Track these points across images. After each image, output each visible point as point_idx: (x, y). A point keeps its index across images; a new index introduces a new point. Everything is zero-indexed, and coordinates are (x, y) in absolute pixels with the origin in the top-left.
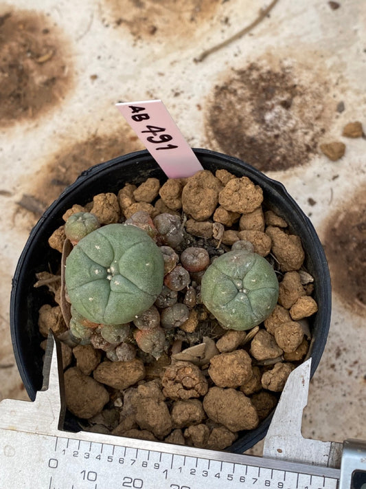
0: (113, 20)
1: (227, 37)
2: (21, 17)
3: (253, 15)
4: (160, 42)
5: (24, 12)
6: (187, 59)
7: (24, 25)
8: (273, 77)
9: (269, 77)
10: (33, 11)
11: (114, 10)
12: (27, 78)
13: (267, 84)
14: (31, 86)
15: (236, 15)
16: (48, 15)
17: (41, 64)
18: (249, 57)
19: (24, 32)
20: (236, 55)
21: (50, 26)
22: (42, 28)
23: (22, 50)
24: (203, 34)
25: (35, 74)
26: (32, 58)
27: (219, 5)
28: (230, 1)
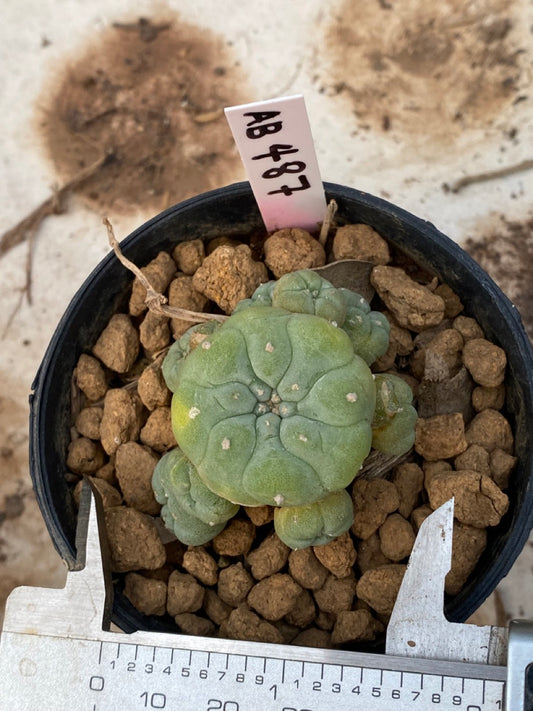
0: (331, 81)
1: (507, 162)
2: (186, 36)
4: (397, 140)
5: (194, 28)
6: (434, 180)
7: (188, 51)
10: (207, 31)
11: (337, 64)
12: (173, 141)
14: (175, 157)
15: (531, 128)
16: (230, 44)
17: (200, 125)
19: (184, 62)
20: (514, 196)
21: (229, 63)
22: (216, 64)
23: (175, 92)
24: (470, 146)
25: (186, 138)
26: (187, 111)
27: (508, 105)
28: (528, 102)
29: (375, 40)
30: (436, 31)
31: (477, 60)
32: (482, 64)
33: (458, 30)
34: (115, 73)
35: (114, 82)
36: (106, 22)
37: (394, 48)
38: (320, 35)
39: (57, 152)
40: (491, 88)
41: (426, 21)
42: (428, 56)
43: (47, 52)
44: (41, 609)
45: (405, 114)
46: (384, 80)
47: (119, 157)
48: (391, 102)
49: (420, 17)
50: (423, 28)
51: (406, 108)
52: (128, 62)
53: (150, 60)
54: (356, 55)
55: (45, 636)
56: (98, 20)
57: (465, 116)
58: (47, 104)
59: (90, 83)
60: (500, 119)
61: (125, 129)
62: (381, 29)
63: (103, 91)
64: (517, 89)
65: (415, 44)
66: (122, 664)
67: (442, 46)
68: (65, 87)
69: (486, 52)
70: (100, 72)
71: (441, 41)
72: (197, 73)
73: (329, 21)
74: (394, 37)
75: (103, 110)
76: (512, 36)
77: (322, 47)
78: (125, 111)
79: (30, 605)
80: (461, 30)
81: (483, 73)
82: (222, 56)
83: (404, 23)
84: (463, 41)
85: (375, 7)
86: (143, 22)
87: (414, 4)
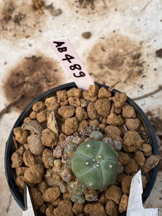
0: (88, 72)
1: (140, 95)
2: (46, 60)
3: (156, 88)
5: (48, 58)
7: (46, 65)
8: (158, 121)
9: (156, 121)
10: (52, 59)
11: (89, 67)
12: (42, 90)
13: (155, 124)
15: (147, 85)
16: (59, 62)
17: (50, 86)
18: (149, 107)
19: (45, 68)
20: (142, 105)
21: (58, 68)
22: (54, 68)
23: (42, 76)
24: (129, 90)
25: (45, 90)
26: (46, 82)
27: (140, 78)
28: (146, 77)
29: (101, 60)
30: (118, 57)
31: (131, 65)
32: (132, 66)
33: (125, 57)
34: (25, 71)
35: (25, 74)
36: (23, 57)
37: (106, 62)
38: (85, 59)
39: (8, 95)
40: (135, 73)
41: (115, 54)
42: (116, 64)
43: (6, 66)
45: (109, 81)
46: (103, 72)
47: (26, 96)
48: (105, 78)
49: (114, 53)
50: (115, 56)
51: (110, 80)
52: (29, 68)
53: (36, 68)
54: (95, 65)
56: (21, 56)
57: (127, 81)
58: (5, 81)
59: (18, 75)
60: (138, 82)
61: (28, 87)
62: (102, 57)
63: (22, 77)
64: (143, 73)
65: (112, 61)
67: (120, 61)
68: (11, 76)
69: (133, 63)
70: (21, 71)
71: (120, 60)
72: (49, 71)
73: (87, 55)
74: (106, 59)
75: (21, 82)
76: (141, 58)
77: (85, 63)
78: (28, 82)
80: (126, 57)
81: (133, 69)
82: (56, 66)
83: (109, 55)
84: (127, 60)
85: (101, 51)
86: (34, 57)
87: (112, 49)
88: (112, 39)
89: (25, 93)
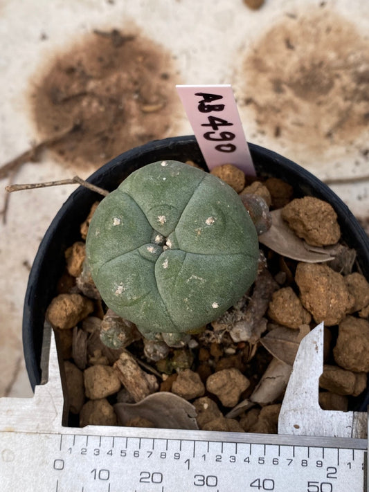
29: (278, 70)
30: (323, 71)
31: (349, 95)
32: (352, 99)
33: (338, 72)
34: (90, 66)
35: (89, 72)
36: (89, 29)
37: (291, 78)
38: (240, 61)
40: (356, 118)
41: (317, 62)
42: (314, 88)
43: (43, 44)
44: (17, 413)
45: (291, 127)
46: (281, 100)
47: (84, 127)
48: (283, 117)
49: (313, 59)
50: (314, 67)
51: (293, 123)
52: (101, 59)
53: (117, 61)
54: (264, 79)
55: (20, 432)
56: (84, 27)
57: (334, 135)
58: (38, 82)
59: (71, 71)
60: (359, 141)
61: (91, 108)
62: (284, 63)
63: (79, 78)
65: (307, 77)
66: (77, 449)
67: (326, 82)
68: (53, 71)
69: (356, 91)
70: (79, 64)
71: (325, 78)
72: (149, 75)
73: (248, 52)
74: (293, 70)
75: (77, 92)
77: (240, 69)
78: (93, 94)
79: (8, 411)
80: (341, 72)
81: (352, 105)
82: (168, 66)
83: (302, 61)
84: (341, 80)
85: (282, 47)
86: (115, 33)
87: (311, 48)
88: (314, 22)
89: (82, 121)
